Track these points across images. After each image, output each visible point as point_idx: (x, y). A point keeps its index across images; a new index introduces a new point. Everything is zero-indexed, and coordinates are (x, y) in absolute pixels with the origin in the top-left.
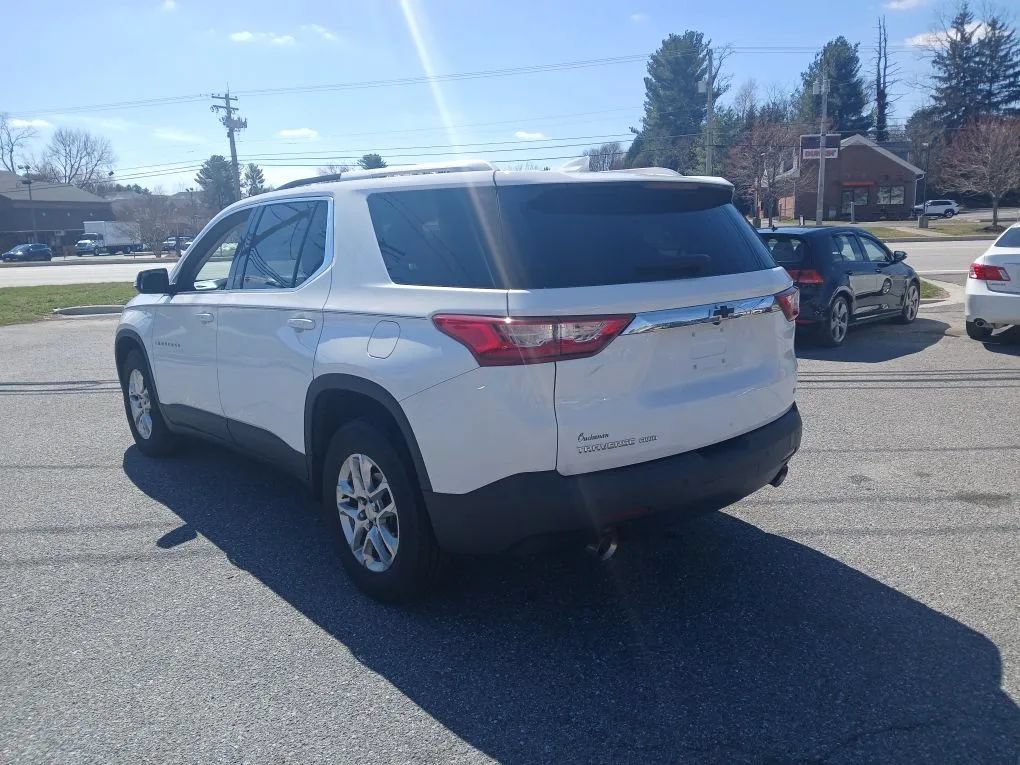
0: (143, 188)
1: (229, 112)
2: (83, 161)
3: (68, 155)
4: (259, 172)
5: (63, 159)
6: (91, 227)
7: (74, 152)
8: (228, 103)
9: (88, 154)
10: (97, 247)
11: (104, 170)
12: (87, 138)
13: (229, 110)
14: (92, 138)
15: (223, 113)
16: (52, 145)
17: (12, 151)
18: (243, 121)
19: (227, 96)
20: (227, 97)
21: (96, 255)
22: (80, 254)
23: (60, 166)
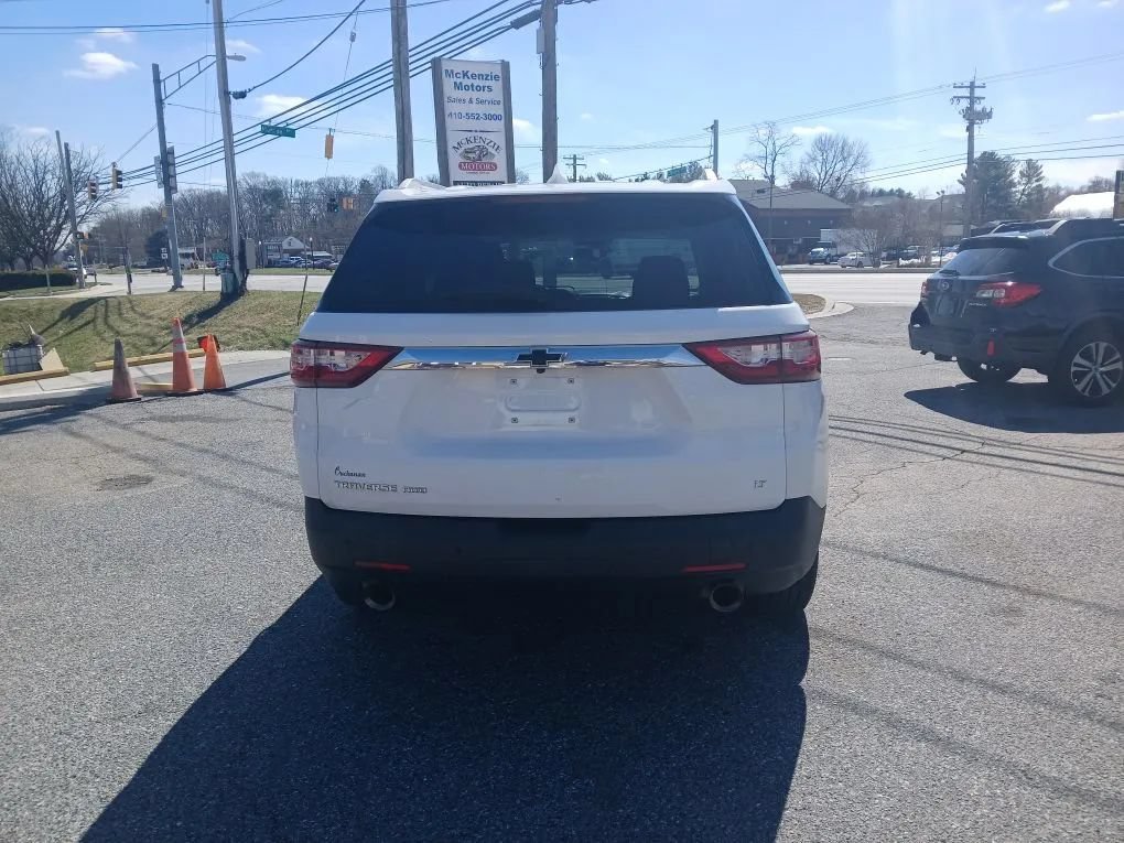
0: (906, 192)
1: (972, 103)
2: (839, 166)
3: (824, 162)
4: (1037, 168)
5: (819, 165)
6: (827, 235)
7: (830, 158)
8: (972, 92)
9: (844, 159)
10: (829, 255)
11: (857, 175)
12: (845, 143)
13: (972, 99)
14: (850, 141)
15: (965, 104)
16: (811, 153)
17: (774, 161)
18: (988, 111)
19: (972, 83)
20: (972, 86)
21: (826, 264)
22: (811, 263)
23: (815, 172)
